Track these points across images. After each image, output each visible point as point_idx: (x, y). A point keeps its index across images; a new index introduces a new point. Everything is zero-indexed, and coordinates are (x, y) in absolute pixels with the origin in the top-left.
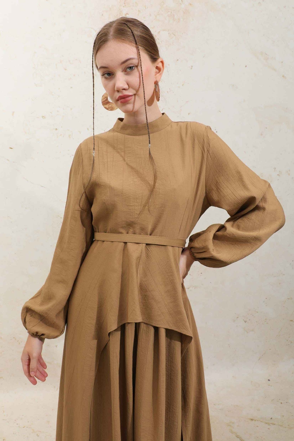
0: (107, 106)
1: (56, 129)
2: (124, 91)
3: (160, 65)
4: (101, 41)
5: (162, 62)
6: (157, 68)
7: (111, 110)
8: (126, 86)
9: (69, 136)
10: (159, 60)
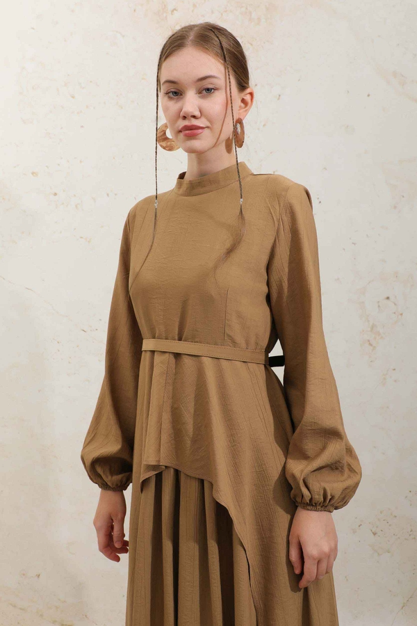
0: (164, 144)
1: (55, 194)
2: (193, 119)
3: (248, 98)
4: (174, 45)
5: (251, 94)
6: (243, 101)
7: (170, 150)
8: (197, 113)
9: (76, 206)
10: (248, 91)
